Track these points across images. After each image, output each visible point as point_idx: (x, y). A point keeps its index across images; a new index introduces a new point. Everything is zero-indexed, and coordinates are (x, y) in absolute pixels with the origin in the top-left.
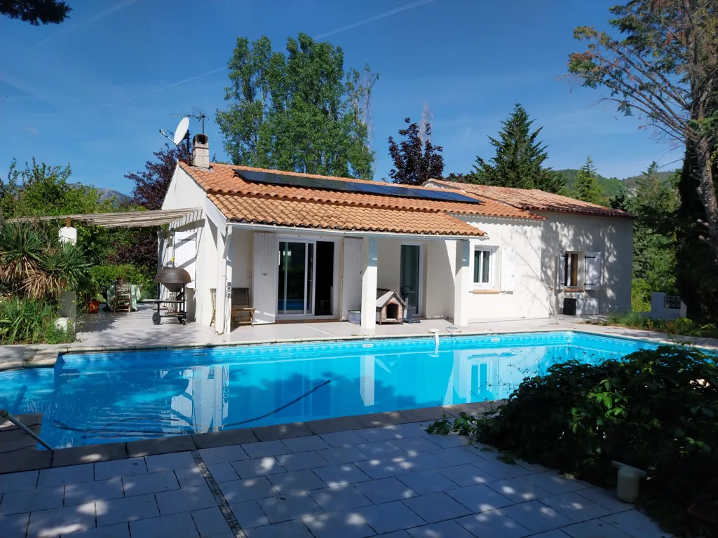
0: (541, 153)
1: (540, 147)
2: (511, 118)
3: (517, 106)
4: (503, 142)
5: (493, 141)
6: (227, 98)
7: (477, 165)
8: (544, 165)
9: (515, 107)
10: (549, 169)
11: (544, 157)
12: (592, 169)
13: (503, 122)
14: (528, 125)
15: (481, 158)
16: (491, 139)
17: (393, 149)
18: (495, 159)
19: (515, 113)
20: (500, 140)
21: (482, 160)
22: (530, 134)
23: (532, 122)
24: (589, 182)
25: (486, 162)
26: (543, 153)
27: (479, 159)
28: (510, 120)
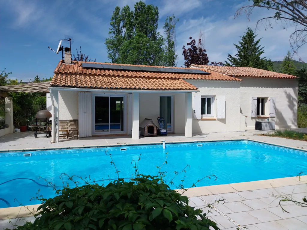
0: (261, 51)
1: (260, 48)
2: (245, 34)
3: (248, 28)
4: (242, 47)
5: (236, 46)
6: (110, 33)
7: (228, 58)
8: (262, 56)
9: (247, 29)
10: (264, 58)
11: (262, 52)
12: (291, 57)
13: (241, 37)
14: (254, 37)
15: (230, 54)
16: (235, 45)
17: (184, 52)
18: (238, 54)
19: (247, 32)
20: (240, 45)
21: (230, 56)
22: (255, 42)
23: (256, 36)
24: (289, 64)
25: (233, 56)
26: (262, 50)
27: (229, 55)
28: (245, 36)
